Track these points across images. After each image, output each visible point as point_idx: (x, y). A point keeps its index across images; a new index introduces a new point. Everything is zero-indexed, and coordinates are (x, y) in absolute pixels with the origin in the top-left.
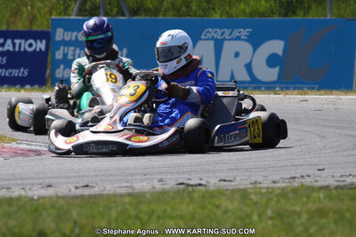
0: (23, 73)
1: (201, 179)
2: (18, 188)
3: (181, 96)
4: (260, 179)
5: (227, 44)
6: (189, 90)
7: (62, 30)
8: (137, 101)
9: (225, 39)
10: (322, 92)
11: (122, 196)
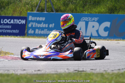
0: (17, 31)
1: (83, 69)
2: (12, 70)
4: (106, 70)
5: (90, 23)
7: (31, 17)
9: (89, 21)
11: (53, 74)
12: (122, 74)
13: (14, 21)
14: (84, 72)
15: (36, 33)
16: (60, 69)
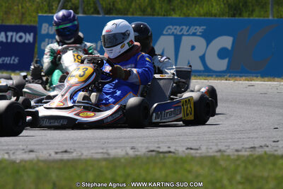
0: (14, 60)
1: (169, 147)
2: (2, 152)
3: (124, 76)
4: (223, 148)
6: (130, 71)
7: (47, 25)
8: (85, 81)
9: (183, 35)
10: (266, 79)
11: (98, 160)
12: (260, 158)
13: (7, 37)
14: (171, 154)
16: (116, 148)
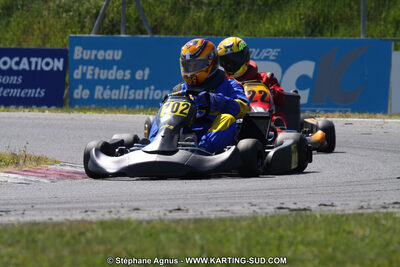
7: (81, 49)
13: (30, 63)
15: (96, 97)
